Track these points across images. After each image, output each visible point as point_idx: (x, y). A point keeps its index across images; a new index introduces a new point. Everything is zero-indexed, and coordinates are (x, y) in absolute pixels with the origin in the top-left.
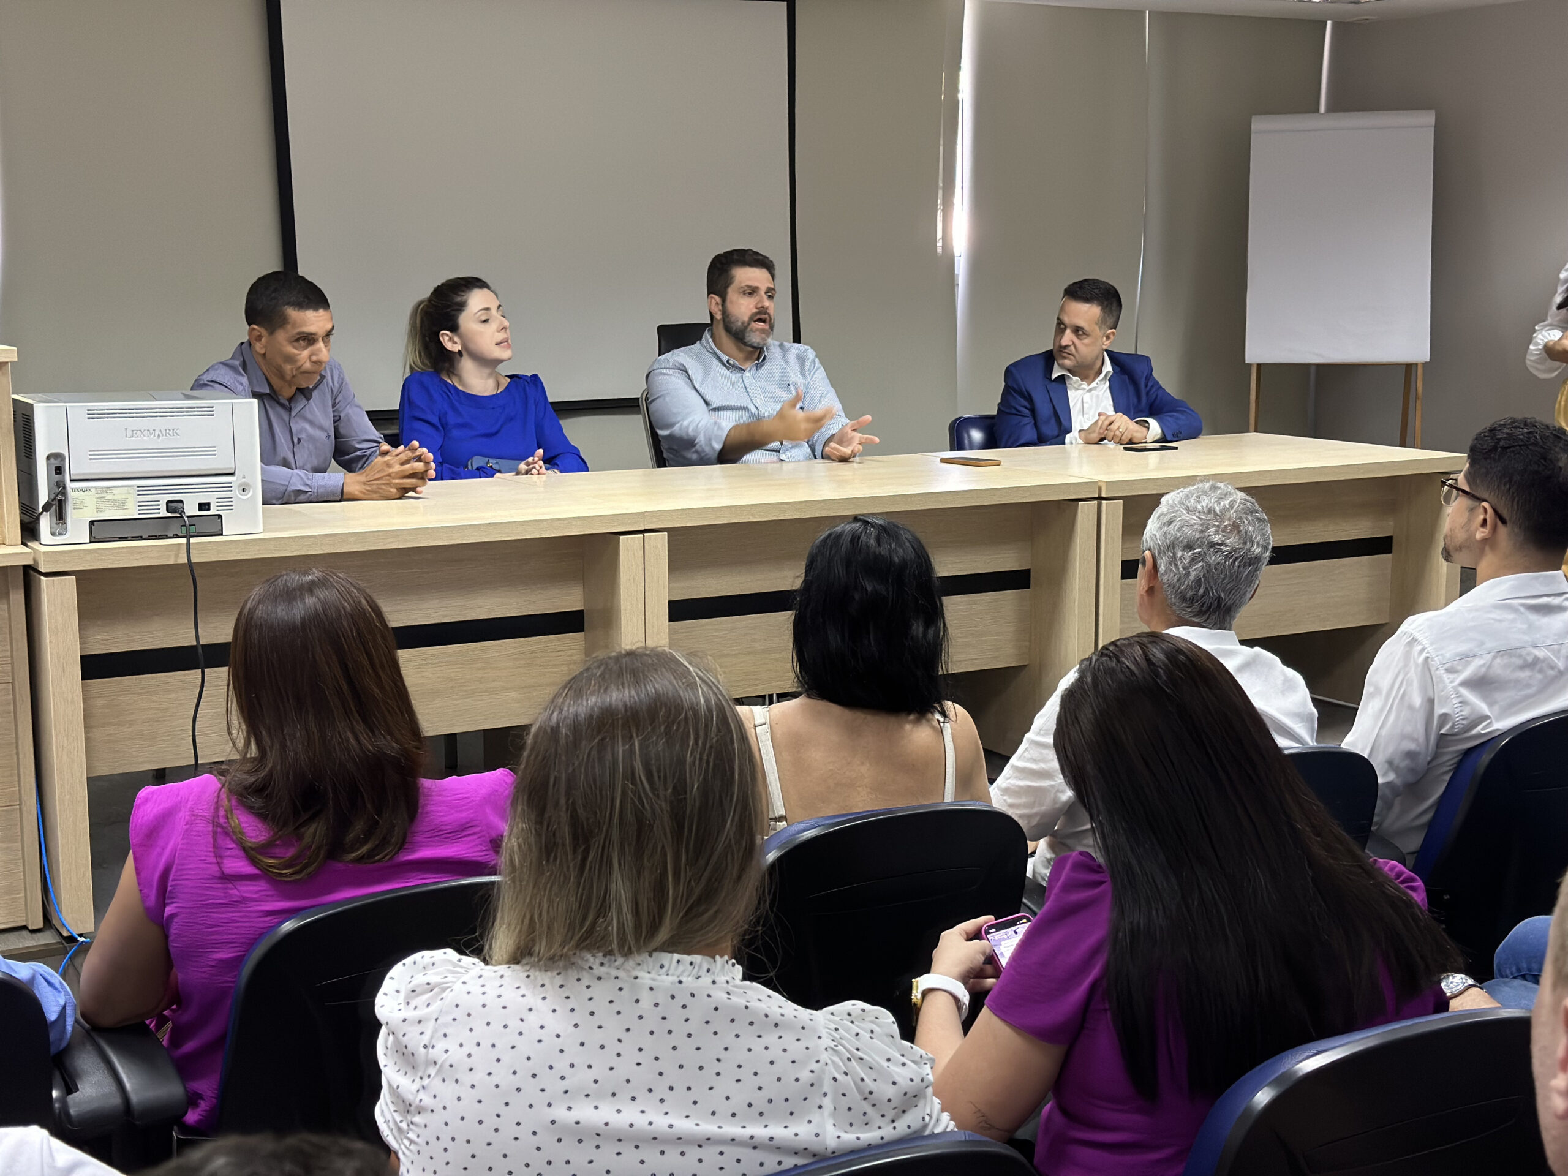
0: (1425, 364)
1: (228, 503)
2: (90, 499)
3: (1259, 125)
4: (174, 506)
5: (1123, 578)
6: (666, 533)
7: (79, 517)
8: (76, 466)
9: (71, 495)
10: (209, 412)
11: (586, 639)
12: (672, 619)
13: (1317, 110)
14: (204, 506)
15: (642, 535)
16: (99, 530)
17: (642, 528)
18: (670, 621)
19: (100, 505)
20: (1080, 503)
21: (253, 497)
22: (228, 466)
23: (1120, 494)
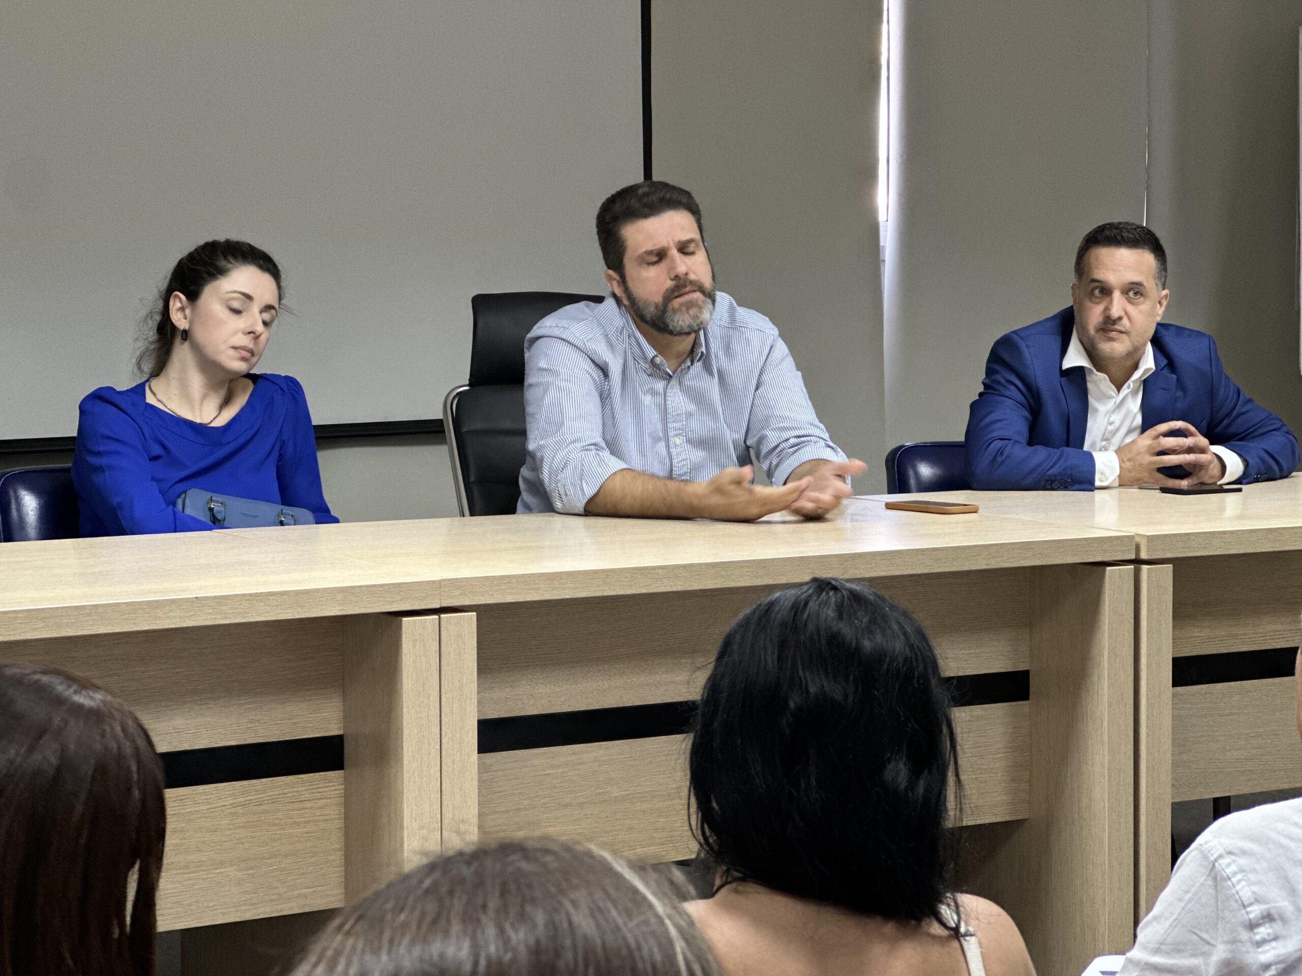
5: (1175, 684)
6: (475, 613)
11: (347, 781)
12: (483, 748)
15: (437, 617)
17: (436, 605)
18: (479, 753)
20: (1108, 568)
23: (1169, 555)
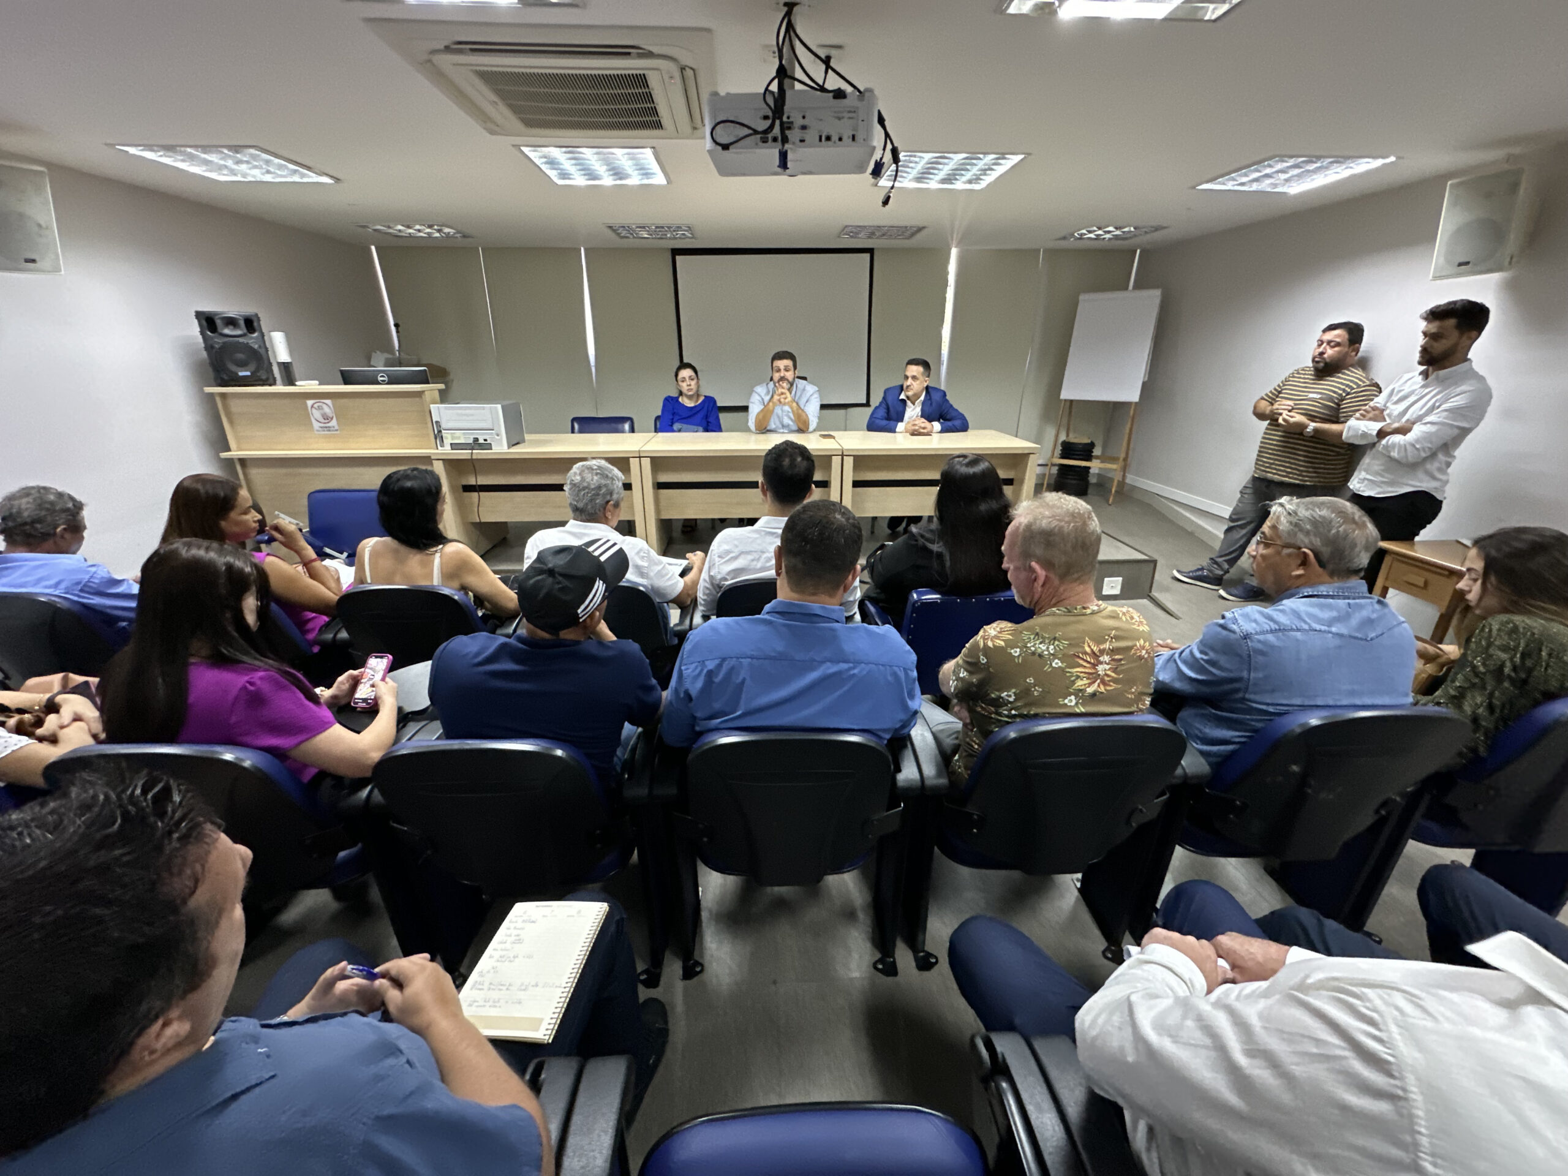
0: (1136, 403)
1: (492, 439)
2: (449, 436)
3: (1082, 297)
4: (476, 440)
6: (650, 458)
7: (448, 441)
8: (443, 426)
9: (444, 435)
10: (484, 408)
13: (1126, 288)
14: (485, 440)
16: (454, 446)
17: (639, 456)
18: (654, 490)
19: (453, 438)
20: (833, 457)
21: (501, 440)
22: (491, 427)
